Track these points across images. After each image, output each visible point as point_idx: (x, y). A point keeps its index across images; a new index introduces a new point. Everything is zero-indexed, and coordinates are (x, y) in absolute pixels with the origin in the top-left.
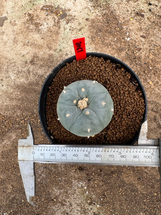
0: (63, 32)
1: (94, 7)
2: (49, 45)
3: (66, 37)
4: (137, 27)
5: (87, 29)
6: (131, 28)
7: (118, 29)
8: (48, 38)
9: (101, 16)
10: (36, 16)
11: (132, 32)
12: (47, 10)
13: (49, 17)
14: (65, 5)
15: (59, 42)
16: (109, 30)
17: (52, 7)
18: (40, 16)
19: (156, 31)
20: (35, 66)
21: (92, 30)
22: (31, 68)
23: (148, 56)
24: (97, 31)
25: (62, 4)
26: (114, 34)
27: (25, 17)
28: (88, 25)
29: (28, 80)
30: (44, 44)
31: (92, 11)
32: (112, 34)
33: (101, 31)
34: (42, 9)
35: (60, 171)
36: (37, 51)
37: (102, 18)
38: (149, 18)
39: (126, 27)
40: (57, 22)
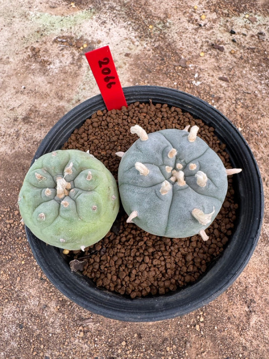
0: (85, 74)
1: (140, 37)
2: (60, 92)
3: (90, 80)
4: (212, 66)
5: (127, 69)
6: (202, 67)
7: (180, 68)
8: (59, 82)
9: (151, 50)
10: (44, 51)
11: (204, 73)
12: (62, 42)
13: (64, 52)
14: (92, 36)
15: (78, 89)
16: (165, 69)
17: (72, 38)
18: (50, 51)
19: (246, 71)
20: (30, 125)
21: (136, 70)
22: (23, 128)
23: (234, 110)
24: (143, 71)
25: (88, 34)
26: (173, 76)
27: (25, 52)
28: (128, 63)
29: (14, 148)
30: (51, 91)
31: (137, 43)
32: (168, 75)
33: (150, 72)
34: (55, 41)
35: (51, 335)
36: (37, 102)
37: (153, 53)
38: (233, 52)
39: (194, 65)
40: (77, 59)
